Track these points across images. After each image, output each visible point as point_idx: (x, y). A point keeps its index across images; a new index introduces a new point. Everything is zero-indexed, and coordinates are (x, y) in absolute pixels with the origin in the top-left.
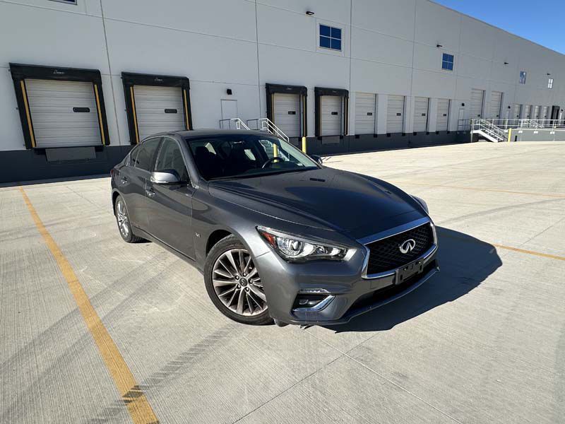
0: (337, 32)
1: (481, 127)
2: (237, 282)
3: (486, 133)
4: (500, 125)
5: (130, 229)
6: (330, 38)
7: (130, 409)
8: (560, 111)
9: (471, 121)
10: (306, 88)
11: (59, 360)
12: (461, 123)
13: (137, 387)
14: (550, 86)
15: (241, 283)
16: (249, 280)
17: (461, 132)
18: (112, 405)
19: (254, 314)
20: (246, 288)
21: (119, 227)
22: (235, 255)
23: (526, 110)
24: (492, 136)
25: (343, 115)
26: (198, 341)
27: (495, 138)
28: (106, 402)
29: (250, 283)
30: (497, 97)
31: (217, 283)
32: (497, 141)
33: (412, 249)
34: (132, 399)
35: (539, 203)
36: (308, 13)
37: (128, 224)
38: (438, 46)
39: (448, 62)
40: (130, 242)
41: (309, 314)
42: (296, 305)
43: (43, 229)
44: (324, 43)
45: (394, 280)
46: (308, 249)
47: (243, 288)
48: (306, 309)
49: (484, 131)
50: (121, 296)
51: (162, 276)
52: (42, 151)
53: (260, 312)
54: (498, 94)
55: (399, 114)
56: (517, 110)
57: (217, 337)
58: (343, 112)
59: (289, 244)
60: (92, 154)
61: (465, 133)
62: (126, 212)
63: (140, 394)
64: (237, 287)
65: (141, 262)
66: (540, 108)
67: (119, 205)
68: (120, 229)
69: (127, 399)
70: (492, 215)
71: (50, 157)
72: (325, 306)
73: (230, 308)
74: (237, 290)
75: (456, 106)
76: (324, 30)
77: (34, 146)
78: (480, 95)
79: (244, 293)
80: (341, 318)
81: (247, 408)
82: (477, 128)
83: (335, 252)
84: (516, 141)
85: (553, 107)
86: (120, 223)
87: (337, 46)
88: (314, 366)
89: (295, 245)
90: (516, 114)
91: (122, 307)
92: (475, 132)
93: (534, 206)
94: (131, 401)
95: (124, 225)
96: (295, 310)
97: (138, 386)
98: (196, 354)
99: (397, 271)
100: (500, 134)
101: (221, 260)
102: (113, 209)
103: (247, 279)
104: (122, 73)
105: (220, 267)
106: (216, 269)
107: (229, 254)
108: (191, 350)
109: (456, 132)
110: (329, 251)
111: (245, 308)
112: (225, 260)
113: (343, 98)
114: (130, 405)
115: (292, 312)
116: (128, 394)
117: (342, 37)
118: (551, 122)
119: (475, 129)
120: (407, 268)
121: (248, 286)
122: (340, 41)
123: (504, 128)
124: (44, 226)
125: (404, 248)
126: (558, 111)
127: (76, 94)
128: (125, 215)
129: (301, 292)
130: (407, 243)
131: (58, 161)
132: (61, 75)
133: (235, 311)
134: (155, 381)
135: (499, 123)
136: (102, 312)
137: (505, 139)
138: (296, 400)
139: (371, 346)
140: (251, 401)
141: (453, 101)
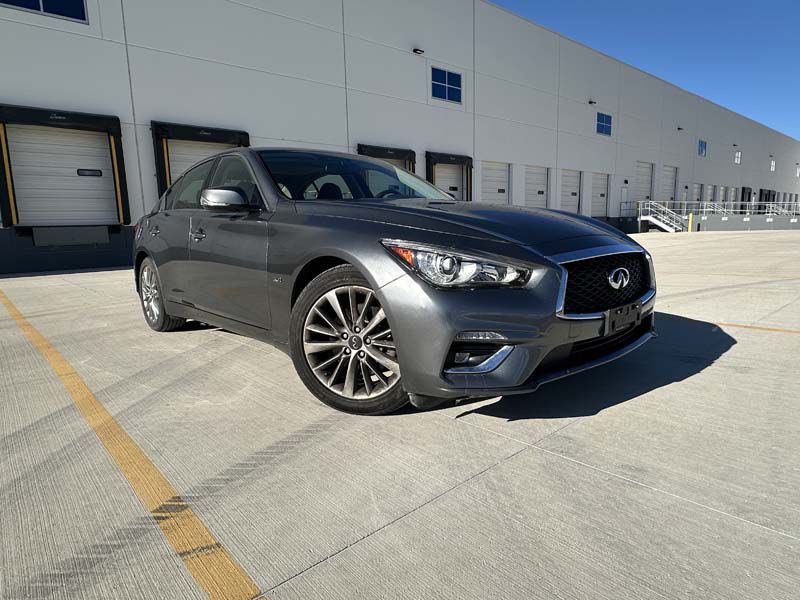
0: (456, 79)
1: (652, 212)
2: (344, 343)
3: (660, 220)
4: (676, 208)
5: (162, 309)
6: (446, 86)
7: (165, 529)
8: (752, 194)
9: (638, 204)
10: (414, 153)
11: (36, 468)
12: (624, 206)
13: (178, 499)
14: (737, 161)
15: (351, 343)
16: (365, 338)
17: (625, 219)
18: (131, 523)
19: (373, 395)
20: (359, 353)
21: (144, 308)
22: (343, 298)
23: (709, 192)
24: (667, 224)
25: (465, 192)
26: (282, 437)
27: (671, 226)
28: (121, 520)
29: (366, 343)
30: (670, 173)
31: (310, 348)
32: (674, 231)
33: (626, 283)
34: (168, 514)
35: (759, 283)
36: (415, 51)
37: (159, 300)
38: (590, 103)
39: (604, 124)
40: (160, 330)
41: (471, 377)
42: (449, 363)
43: (22, 321)
44: (437, 92)
45: (602, 330)
46: (468, 272)
47: (354, 352)
48: (465, 371)
49: (656, 217)
50: (147, 388)
51: (212, 365)
52: (27, 231)
53: (383, 391)
54: (672, 169)
55: (541, 193)
56: (696, 191)
57: (312, 431)
58: (465, 187)
59: (436, 263)
60: (104, 237)
61: (630, 220)
62: (157, 282)
63: (184, 508)
64: (345, 352)
65: (178, 351)
66: (726, 190)
67: (145, 273)
68: (145, 314)
69: (159, 515)
70: (698, 295)
71: (40, 240)
72: (500, 363)
73: (331, 389)
74: (344, 356)
75: (616, 185)
76: (437, 74)
77: (15, 222)
78: (648, 171)
79: (356, 361)
80: (524, 384)
81: (377, 520)
82: (646, 213)
83: (511, 276)
84: (698, 230)
85: (744, 189)
86: (146, 303)
87: (455, 96)
88: (485, 462)
89: (447, 264)
90: (696, 197)
91: (148, 401)
92: (643, 218)
93: (755, 286)
94: (167, 517)
95: (152, 304)
96: (449, 371)
97: (179, 497)
98: (278, 453)
99: (607, 313)
100: (677, 222)
101: (317, 307)
102: (134, 282)
103: (362, 336)
104: (152, 122)
105: (317, 321)
106: (310, 324)
107: (332, 296)
108: (270, 448)
109: (618, 219)
110: (502, 275)
111: (358, 387)
112: (326, 307)
113: (465, 167)
114: (164, 523)
115: (444, 375)
116: (161, 508)
117: (463, 84)
118: (742, 207)
119: (644, 215)
120: (621, 310)
121: (363, 348)
122: (460, 91)
123: (680, 213)
124: (24, 318)
125: (616, 280)
126: (750, 194)
127: (84, 149)
128: (155, 288)
129: (459, 339)
130: (618, 273)
131: (52, 246)
132: (62, 121)
133: (340, 393)
134: (209, 489)
135: (673, 207)
136: (114, 408)
137: (684, 228)
138: (464, 505)
139: (572, 435)
140: (384, 511)
141: (612, 177)
